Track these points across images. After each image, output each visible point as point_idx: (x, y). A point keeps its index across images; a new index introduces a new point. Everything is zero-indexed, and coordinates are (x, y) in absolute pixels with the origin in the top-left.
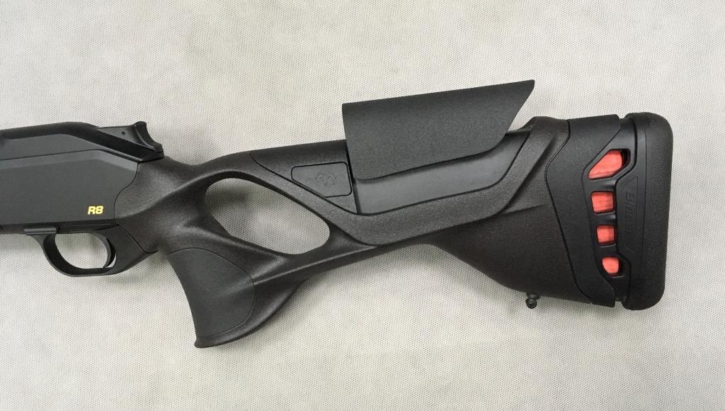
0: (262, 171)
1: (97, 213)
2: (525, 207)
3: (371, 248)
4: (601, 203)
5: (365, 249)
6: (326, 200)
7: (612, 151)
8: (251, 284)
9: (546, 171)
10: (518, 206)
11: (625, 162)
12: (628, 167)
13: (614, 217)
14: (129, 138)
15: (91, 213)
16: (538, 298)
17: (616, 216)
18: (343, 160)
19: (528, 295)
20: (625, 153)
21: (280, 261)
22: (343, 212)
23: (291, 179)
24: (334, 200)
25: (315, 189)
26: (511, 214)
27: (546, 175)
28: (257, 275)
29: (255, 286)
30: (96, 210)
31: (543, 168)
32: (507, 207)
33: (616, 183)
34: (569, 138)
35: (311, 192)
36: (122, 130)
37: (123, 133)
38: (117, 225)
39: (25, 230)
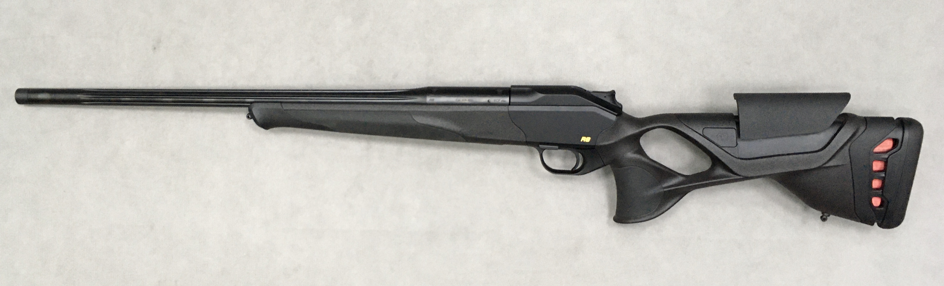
0: (685, 127)
1: (586, 141)
2: (835, 164)
3: (741, 177)
4: (877, 166)
5: (736, 178)
6: (721, 148)
7: (889, 138)
8: (662, 190)
9: (850, 146)
10: (831, 164)
11: (894, 146)
12: (895, 150)
13: (884, 175)
14: (608, 100)
15: (583, 141)
16: (829, 216)
17: (885, 175)
18: (734, 127)
19: (822, 213)
20: (895, 142)
21: (681, 179)
22: (730, 156)
23: (702, 134)
24: (726, 149)
25: (716, 141)
26: (827, 167)
27: (850, 148)
28: (666, 185)
29: (665, 192)
30: (586, 139)
31: (849, 145)
32: (825, 164)
33: (888, 157)
34: (865, 129)
35: (713, 143)
36: (605, 95)
37: (605, 97)
38: (594, 148)
39: (540, 146)
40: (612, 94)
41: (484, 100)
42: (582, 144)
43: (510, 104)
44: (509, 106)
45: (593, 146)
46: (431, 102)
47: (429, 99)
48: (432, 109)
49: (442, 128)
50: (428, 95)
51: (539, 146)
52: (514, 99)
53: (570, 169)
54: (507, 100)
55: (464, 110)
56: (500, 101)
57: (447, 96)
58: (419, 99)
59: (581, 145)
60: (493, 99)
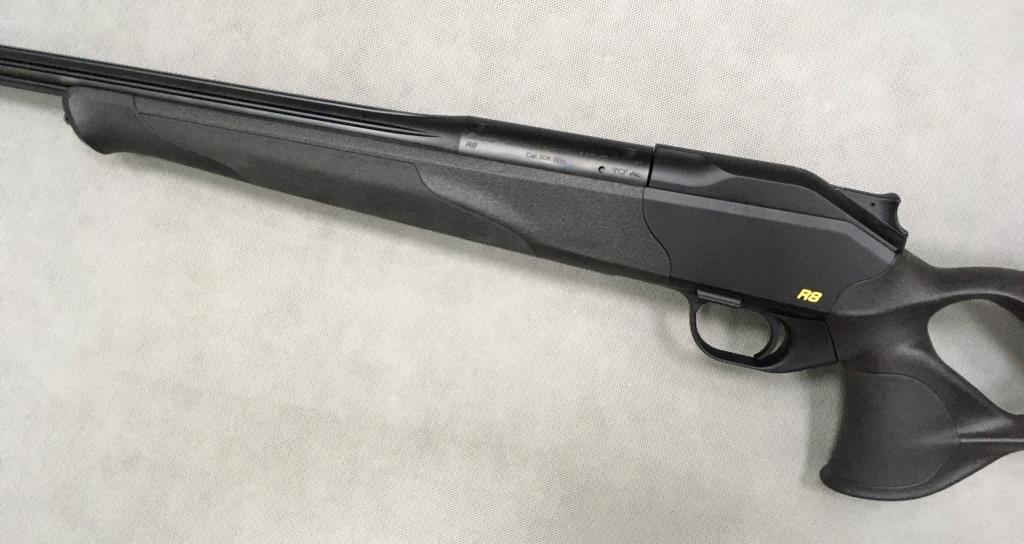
1: (810, 300)
8: (956, 441)
14: (878, 214)
15: (802, 297)
21: (1001, 422)
28: (967, 430)
30: (811, 296)
36: (873, 200)
37: (873, 204)
38: (824, 320)
39: (699, 292)
40: (892, 202)
41: (590, 165)
42: (797, 304)
43: (648, 183)
44: (647, 189)
45: (822, 313)
46: (468, 149)
47: (464, 143)
48: (467, 166)
49: (482, 214)
50: (467, 134)
51: (696, 294)
52: (659, 175)
53: (752, 354)
54: (643, 173)
55: (542, 181)
56: (627, 175)
57: (508, 143)
58: (441, 139)
59: (795, 308)
60: (611, 168)
